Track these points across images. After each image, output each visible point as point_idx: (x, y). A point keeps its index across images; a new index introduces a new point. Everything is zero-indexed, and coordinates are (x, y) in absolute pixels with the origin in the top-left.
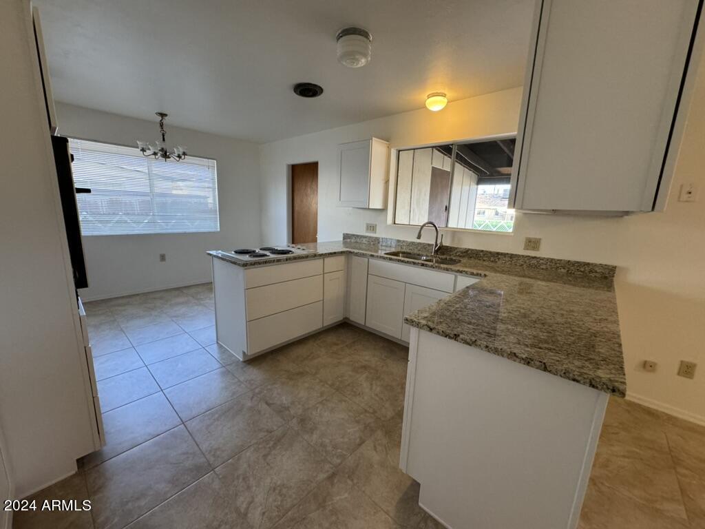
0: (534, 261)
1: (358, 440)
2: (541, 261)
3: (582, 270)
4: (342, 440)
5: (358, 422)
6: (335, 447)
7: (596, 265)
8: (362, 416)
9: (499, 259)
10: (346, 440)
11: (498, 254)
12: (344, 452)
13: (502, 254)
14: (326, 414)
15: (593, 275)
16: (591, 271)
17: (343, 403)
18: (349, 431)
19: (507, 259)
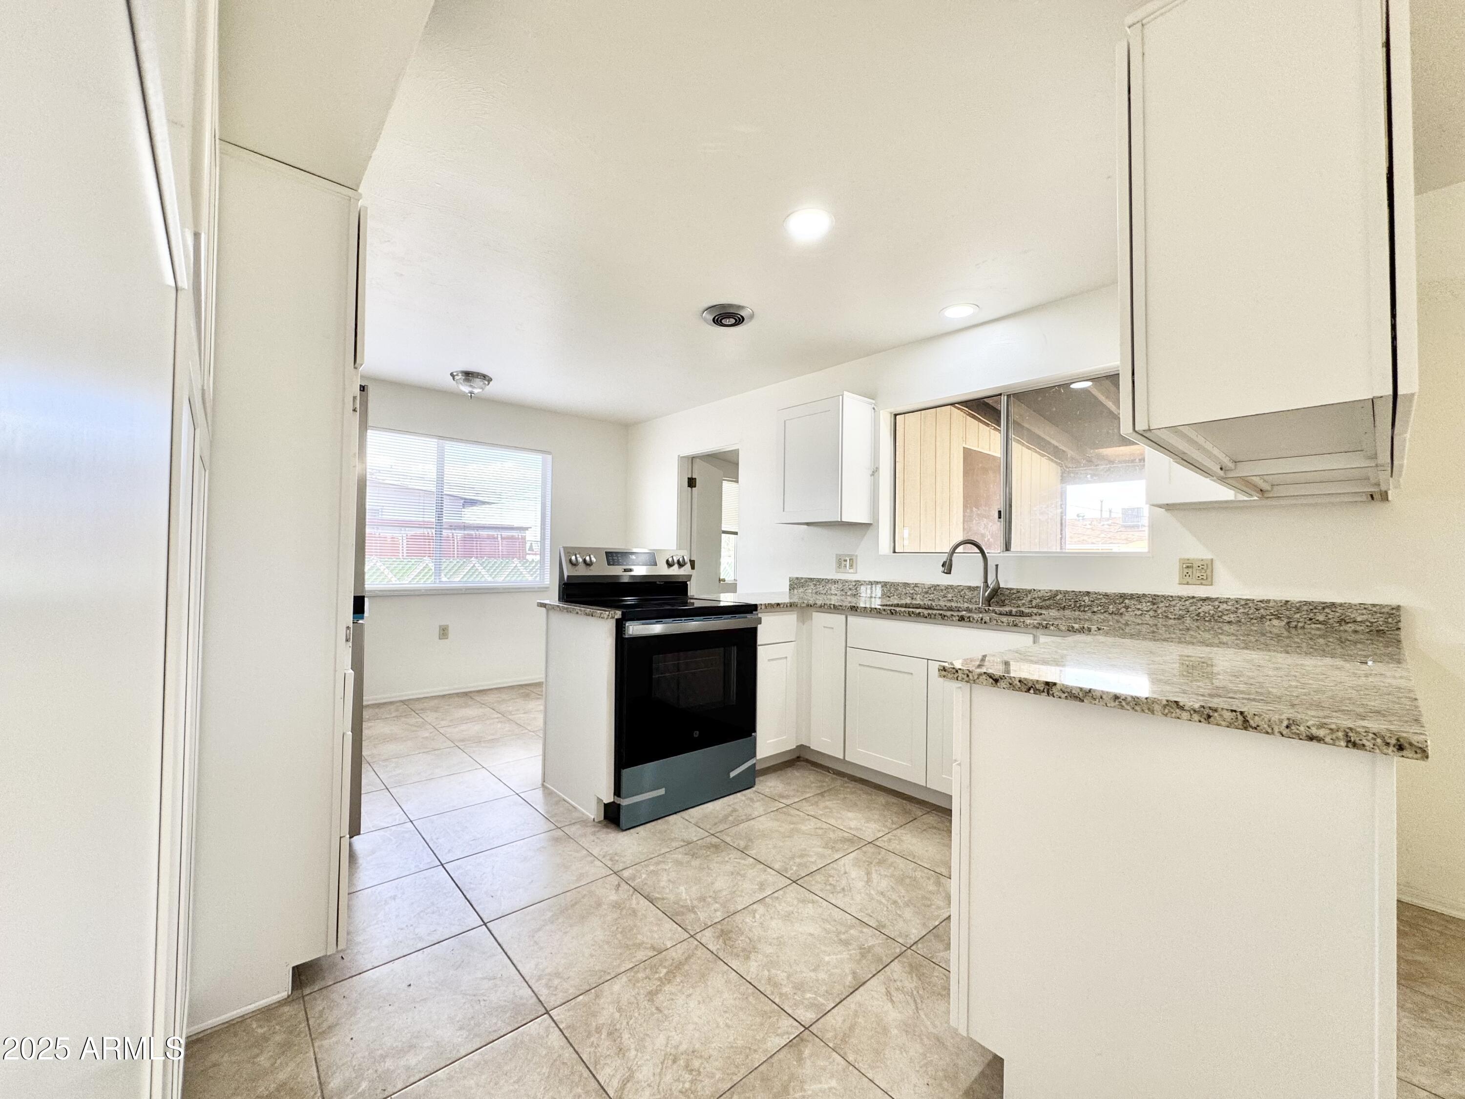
0: (1206, 608)
1: (850, 978)
2: (1224, 606)
3: (1321, 618)
4: (812, 974)
5: (846, 943)
6: (799, 987)
7: (1350, 606)
8: (852, 931)
9: (1127, 607)
10: (822, 975)
11: (1123, 596)
12: (821, 1000)
13: (1132, 597)
14: (773, 924)
15: (1350, 627)
16: (1342, 621)
17: (810, 905)
18: (827, 959)
19: (1145, 606)
